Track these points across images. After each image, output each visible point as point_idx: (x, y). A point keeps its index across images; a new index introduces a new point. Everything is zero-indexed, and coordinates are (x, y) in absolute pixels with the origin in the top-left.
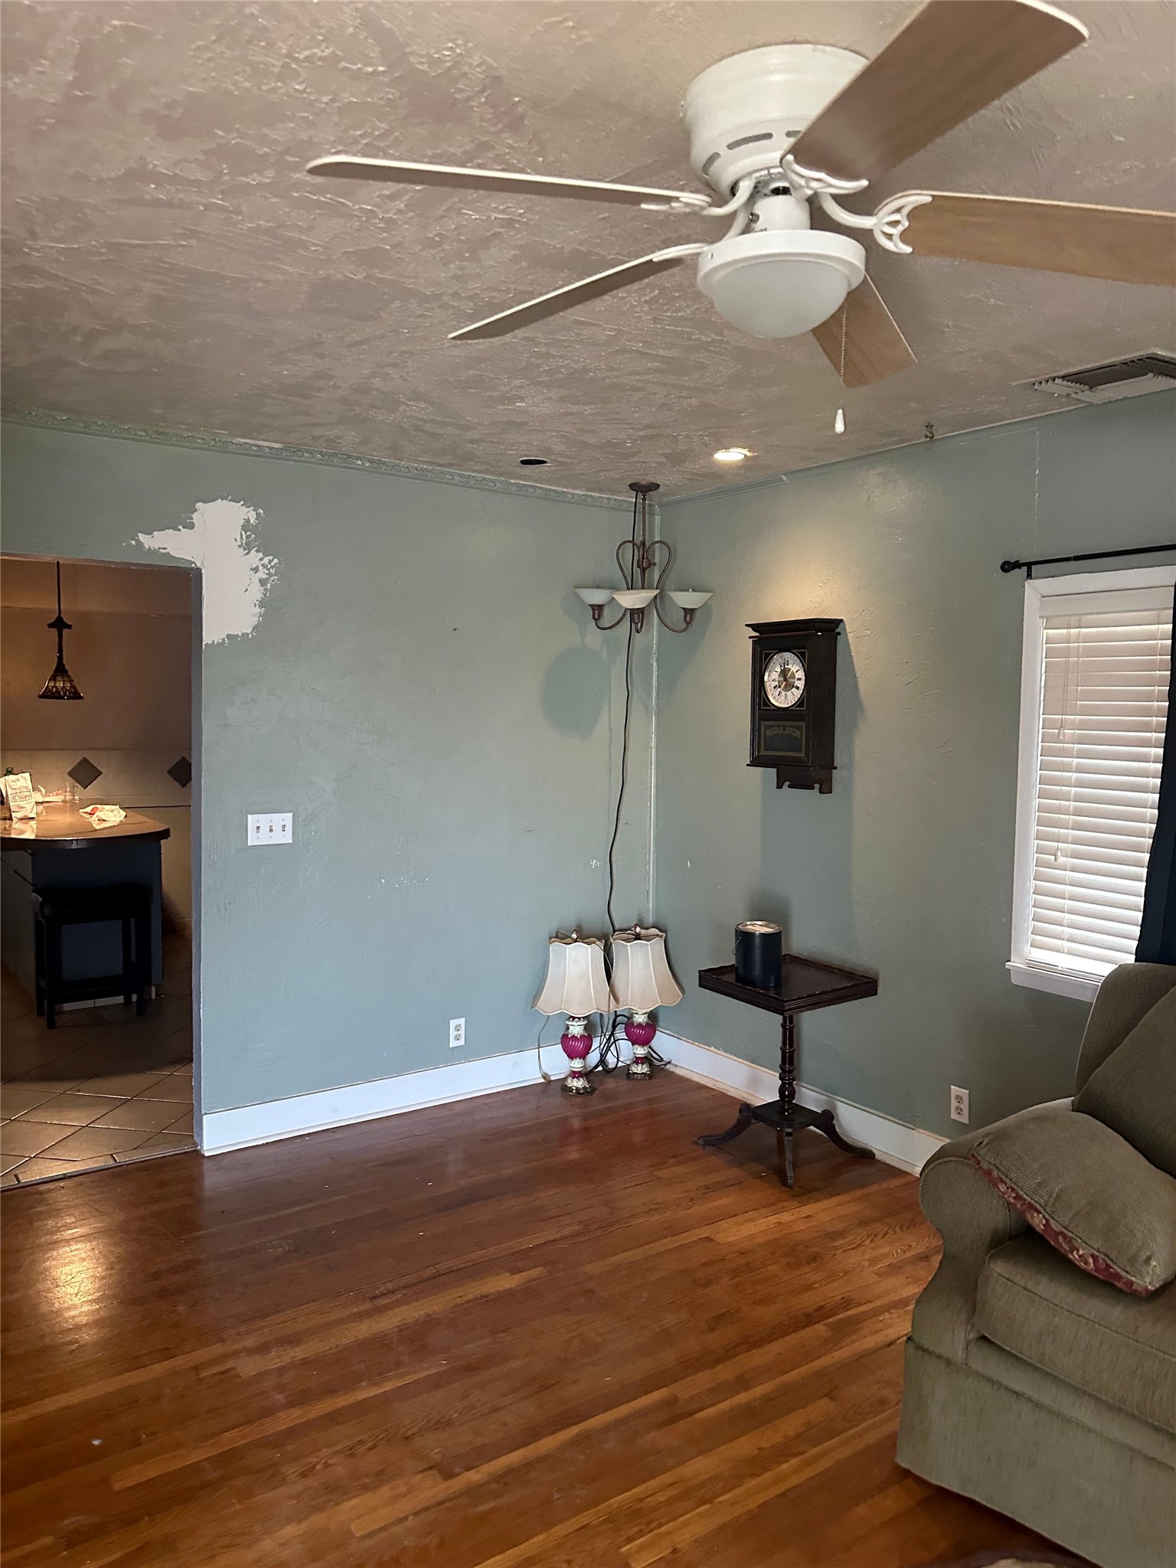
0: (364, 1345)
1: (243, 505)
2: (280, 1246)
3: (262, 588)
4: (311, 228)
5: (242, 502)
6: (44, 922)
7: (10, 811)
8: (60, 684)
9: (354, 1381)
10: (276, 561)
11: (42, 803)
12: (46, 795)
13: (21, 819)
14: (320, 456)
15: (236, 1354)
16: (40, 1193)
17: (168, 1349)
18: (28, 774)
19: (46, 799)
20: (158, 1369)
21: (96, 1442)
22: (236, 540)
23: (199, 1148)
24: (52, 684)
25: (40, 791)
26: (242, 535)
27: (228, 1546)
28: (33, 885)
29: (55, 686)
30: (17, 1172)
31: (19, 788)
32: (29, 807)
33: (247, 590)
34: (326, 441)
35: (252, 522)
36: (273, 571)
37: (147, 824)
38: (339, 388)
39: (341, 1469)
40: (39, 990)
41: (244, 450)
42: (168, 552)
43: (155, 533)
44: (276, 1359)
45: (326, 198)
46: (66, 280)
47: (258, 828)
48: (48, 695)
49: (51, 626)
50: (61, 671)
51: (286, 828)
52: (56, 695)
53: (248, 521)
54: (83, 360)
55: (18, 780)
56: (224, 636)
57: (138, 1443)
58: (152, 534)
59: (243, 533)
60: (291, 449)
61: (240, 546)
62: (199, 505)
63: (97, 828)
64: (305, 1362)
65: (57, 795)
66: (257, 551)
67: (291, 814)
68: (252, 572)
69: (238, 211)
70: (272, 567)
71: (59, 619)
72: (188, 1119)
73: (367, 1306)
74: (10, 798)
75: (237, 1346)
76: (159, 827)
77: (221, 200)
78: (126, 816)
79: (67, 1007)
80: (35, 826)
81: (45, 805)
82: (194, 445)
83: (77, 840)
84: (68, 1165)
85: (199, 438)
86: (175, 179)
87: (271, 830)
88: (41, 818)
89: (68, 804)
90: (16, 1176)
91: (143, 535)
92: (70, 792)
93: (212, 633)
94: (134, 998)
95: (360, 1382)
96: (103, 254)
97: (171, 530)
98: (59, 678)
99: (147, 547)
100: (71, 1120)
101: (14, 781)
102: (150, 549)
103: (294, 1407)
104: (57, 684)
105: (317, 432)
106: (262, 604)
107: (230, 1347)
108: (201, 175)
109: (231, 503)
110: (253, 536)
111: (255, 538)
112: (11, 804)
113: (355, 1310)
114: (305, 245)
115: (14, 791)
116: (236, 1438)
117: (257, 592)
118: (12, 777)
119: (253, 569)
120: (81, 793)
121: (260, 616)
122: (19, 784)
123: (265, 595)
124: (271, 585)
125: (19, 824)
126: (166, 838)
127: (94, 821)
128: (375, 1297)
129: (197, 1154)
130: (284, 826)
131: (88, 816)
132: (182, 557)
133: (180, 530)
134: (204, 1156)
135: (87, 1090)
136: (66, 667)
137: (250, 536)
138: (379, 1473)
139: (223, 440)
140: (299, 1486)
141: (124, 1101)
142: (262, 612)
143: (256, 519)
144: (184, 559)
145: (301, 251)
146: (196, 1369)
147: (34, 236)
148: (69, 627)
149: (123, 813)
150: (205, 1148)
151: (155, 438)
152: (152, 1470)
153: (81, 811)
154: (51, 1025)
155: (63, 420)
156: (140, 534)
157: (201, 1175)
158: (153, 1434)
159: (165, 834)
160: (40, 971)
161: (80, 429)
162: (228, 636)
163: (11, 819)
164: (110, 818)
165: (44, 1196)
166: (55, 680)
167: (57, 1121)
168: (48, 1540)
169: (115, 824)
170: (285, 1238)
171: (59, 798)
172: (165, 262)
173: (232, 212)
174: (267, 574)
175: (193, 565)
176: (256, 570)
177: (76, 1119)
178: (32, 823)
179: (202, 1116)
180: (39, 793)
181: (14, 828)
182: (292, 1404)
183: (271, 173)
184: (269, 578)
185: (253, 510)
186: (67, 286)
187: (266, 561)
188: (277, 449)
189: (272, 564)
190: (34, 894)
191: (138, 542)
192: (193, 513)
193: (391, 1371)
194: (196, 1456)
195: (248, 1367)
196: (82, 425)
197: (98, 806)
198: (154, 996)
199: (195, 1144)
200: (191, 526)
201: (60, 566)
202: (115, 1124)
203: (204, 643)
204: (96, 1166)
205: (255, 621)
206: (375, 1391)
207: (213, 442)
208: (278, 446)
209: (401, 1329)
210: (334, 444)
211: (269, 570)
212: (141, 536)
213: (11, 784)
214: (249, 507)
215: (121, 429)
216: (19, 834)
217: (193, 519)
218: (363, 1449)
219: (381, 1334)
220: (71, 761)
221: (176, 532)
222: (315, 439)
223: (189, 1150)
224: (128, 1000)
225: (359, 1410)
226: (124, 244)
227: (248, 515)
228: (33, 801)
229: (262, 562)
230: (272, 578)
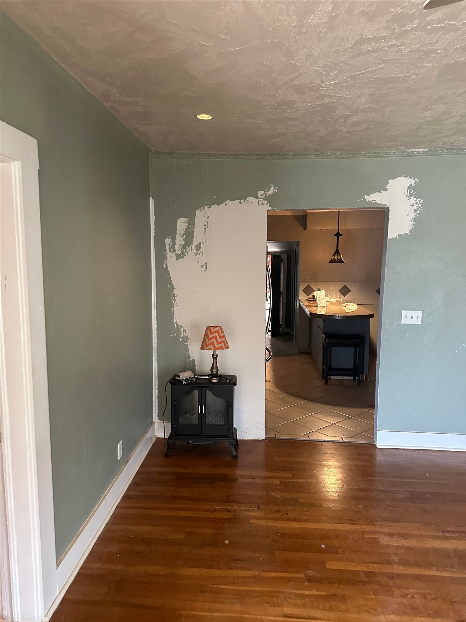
0: (436, 551)
1: (409, 178)
2: (404, 494)
3: (415, 213)
4: (437, 42)
5: (409, 177)
6: (326, 345)
7: (317, 304)
8: (336, 257)
9: (430, 565)
10: (422, 200)
11: (329, 301)
12: (331, 298)
13: (321, 307)
14: (446, 151)
15: (379, 533)
16: (316, 445)
17: (353, 520)
18: (324, 291)
19: (331, 300)
20: (348, 527)
21: (323, 546)
22: (405, 194)
23: (375, 443)
24: (333, 257)
25: (329, 297)
26: (408, 191)
27: (366, 611)
28: (323, 331)
29: (334, 258)
30: (309, 435)
31: (321, 296)
32: (323, 303)
33: (408, 214)
34: (450, 143)
35: (412, 185)
36: (420, 205)
37: (365, 311)
38: (455, 117)
39: (418, 602)
40: (323, 369)
41: (411, 154)
42: (376, 202)
43: (371, 195)
44: (395, 542)
45: (444, 24)
46: (335, 96)
47: (406, 316)
48: (332, 261)
49: (335, 235)
50: (337, 252)
51: (419, 317)
52: (335, 261)
53: (411, 185)
54: (344, 129)
55: (320, 293)
56: (397, 235)
57: (337, 553)
58: (370, 195)
59: (408, 190)
60: (433, 150)
61: (406, 196)
62: (390, 181)
63: (347, 312)
64: (408, 548)
65: (334, 299)
66: (414, 197)
67: (421, 311)
68: (411, 207)
69: (403, 44)
70: (420, 204)
71: (338, 232)
72: (371, 431)
73: (440, 534)
74: (317, 299)
75: (380, 530)
76: (371, 313)
77: (395, 41)
78: (358, 308)
79: (332, 377)
80: (325, 310)
81: (330, 302)
82: (390, 155)
83: (338, 316)
84: (326, 437)
85: (391, 152)
86: (375, 39)
87: (412, 318)
88: (328, 307)
89: (338, 302)
90: (308, 436)
91: (367, 196)
92: (339, 298)
93: (392, 233)
94: (357, 378)
95: (432, 567)
96: (348, 82)
97: (378, 193)
98: (336, 255)
99: (368, 201)
100: (329, 420)
101: (319, 293)
102: (369, 201)
103: (401, 565)
104: (335, 257)
105: (445, 140)
106: (414, 220)
107: (378, 529)
108: (385, 33)
109: (404, 178)
110: (413, 191)
111: (413, 192)
112: (318, 301)
113: (434, 534)
114: (434, 51)
115: (319, 297)
116: (376, 568)
117: (413, 215)
118: (319, 291)
119: (411, 205)
120: (343, 298)
121: (413, 225)
122: (320, 294)
123: (416, 216)
124: (419, 211)
125: (320, 308)
126: (372, 318)
127: (346, 309)
128: (445, 531)
129: (374, 446)
130: (418, 316)
131: (344, 307)
132: (381, 203)
133: (381, 192)
134: (376, 447)
135: (337, 410)
136: (339, 251)
137: (412, 191)
138: (437, 612)
139: (402, 151)
140: (400, 600)
141: (349, 417)
142: (414, 223)
143: (414, 183)
144: (382, 204)
145: (433, 55)
146: (363, 533)
147: (323, 81)
148: (341, 235)
149: (357, 307)
150: (377, 444)
151: (373, 155)
152: (342, 566)
153: (342, 305)
154: (326, 383)
155: (339, 154)
156: (365, 196)
157: (375, 455)
158: (344, 552)
159: (372, 316)
160: (324, 363)
161: (345, 157)
162: (399, 235)
163: (317, 306)
164: (352, 308)
165: (317, 446)
166: (335, 256)
167: (324, 419)
168: (302, 576)
169: (353, 311)
170: (406, 491)
171: (335, 300)
172: (372, 78)
173: (399, 46)
174: (418, 207)
175: (386, 206)
176: (413, 205)
177: (331, 420)
178: (325, 308)
179: (377, 431)
180: (328, 298)
181: (318, 310)
182: (400, 563)
183: (417, 21)
184: (419, 208)
185: (414, 180)
186: (336, 99)
187: (418, 201)
188: (426, 151)
189: (420, 202)
190: (323, 335)
191: (364, 199)
192: (387, 184)
193: (448, 567)
194: (359, 568)
195: (384, 540)
196: (346, 155)
197: (348, 303)
198: (364, 379)
199: (374, 442)
200: (386, 190)
201: (340, 212)
202: (344, 426)
203: (388, 238)
204: (336, 440)
205: (411, 227)
206: (438, 574)
207: (398, 153)
208: (427, 150)
209: (455, 551)
210: (454, 145)
211: (418, 205)
212: (366, 197)
213: (318, 294)
214: (412, 178)
215: (360, 154)
216: (320, 312)
217: (387, 187)
218: (430, 597)
219: (446, 549)
220: (340, 286)
221: (380, 193)
222: (444, 143)
223: (371, 443)
224: (354, 379)
225: (431, 579)
226: (356, 75)
227: (411, 182)
228: (325, 300)
229: (416, 202)
230: (420, 208)
